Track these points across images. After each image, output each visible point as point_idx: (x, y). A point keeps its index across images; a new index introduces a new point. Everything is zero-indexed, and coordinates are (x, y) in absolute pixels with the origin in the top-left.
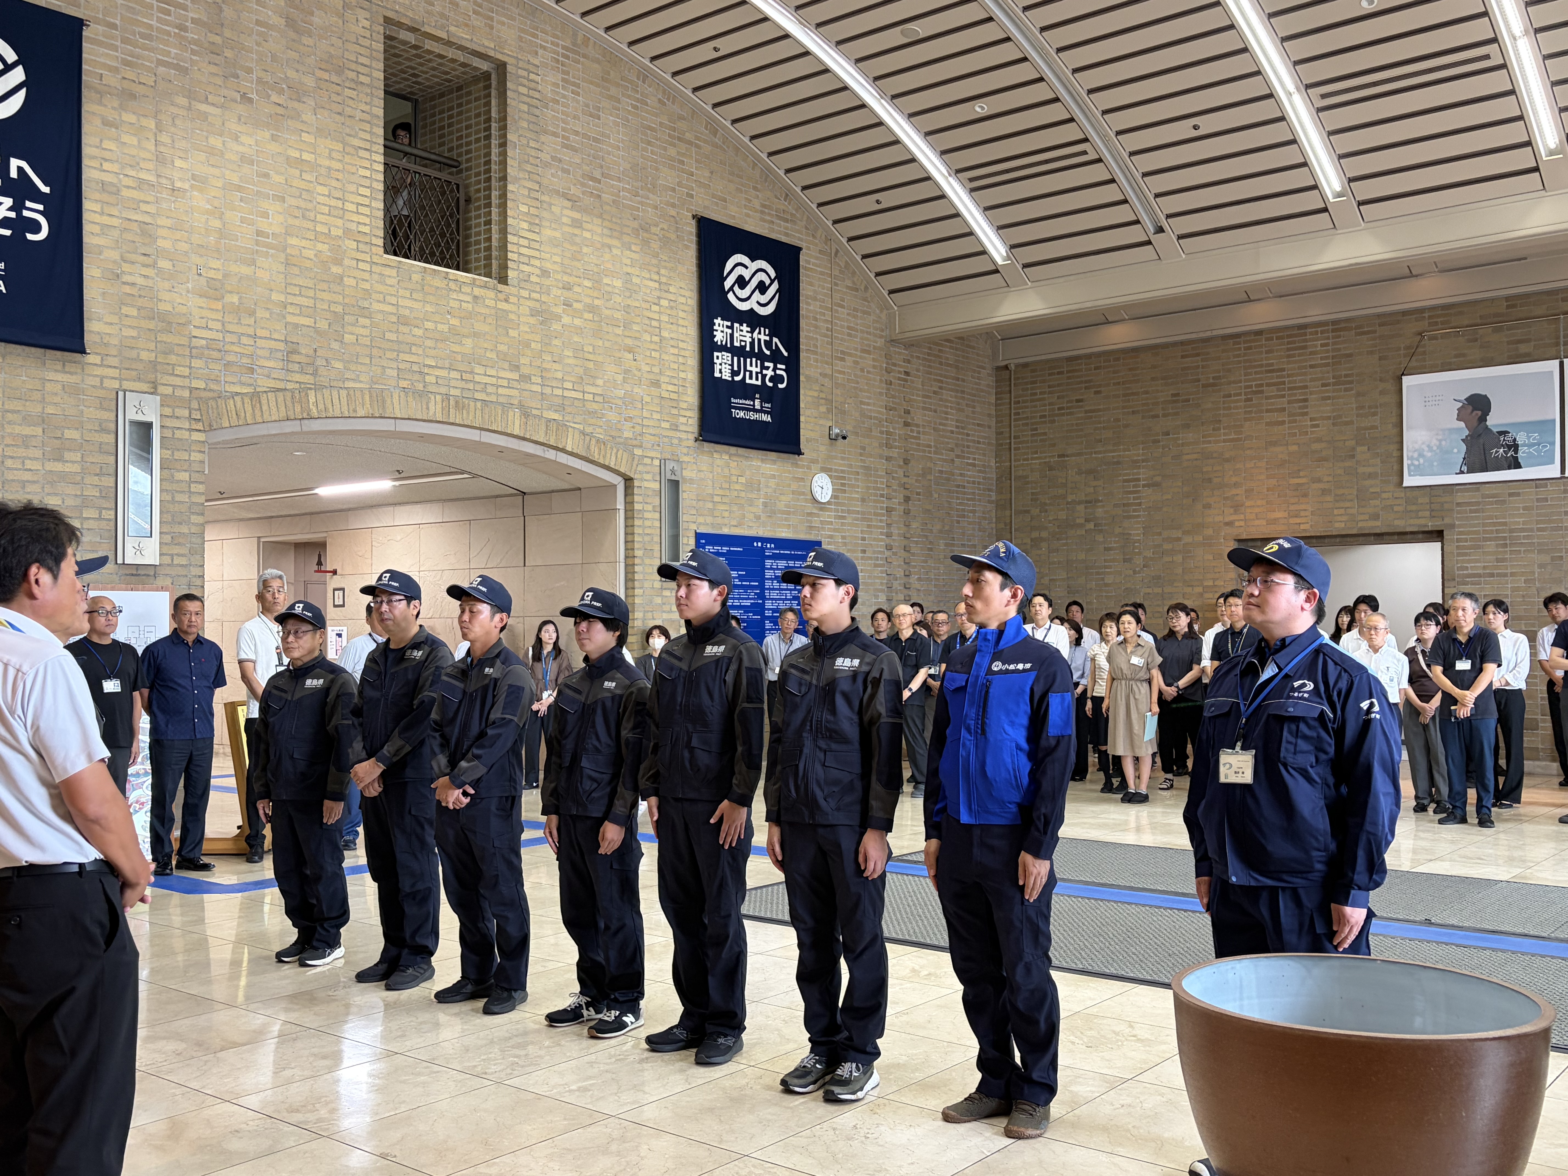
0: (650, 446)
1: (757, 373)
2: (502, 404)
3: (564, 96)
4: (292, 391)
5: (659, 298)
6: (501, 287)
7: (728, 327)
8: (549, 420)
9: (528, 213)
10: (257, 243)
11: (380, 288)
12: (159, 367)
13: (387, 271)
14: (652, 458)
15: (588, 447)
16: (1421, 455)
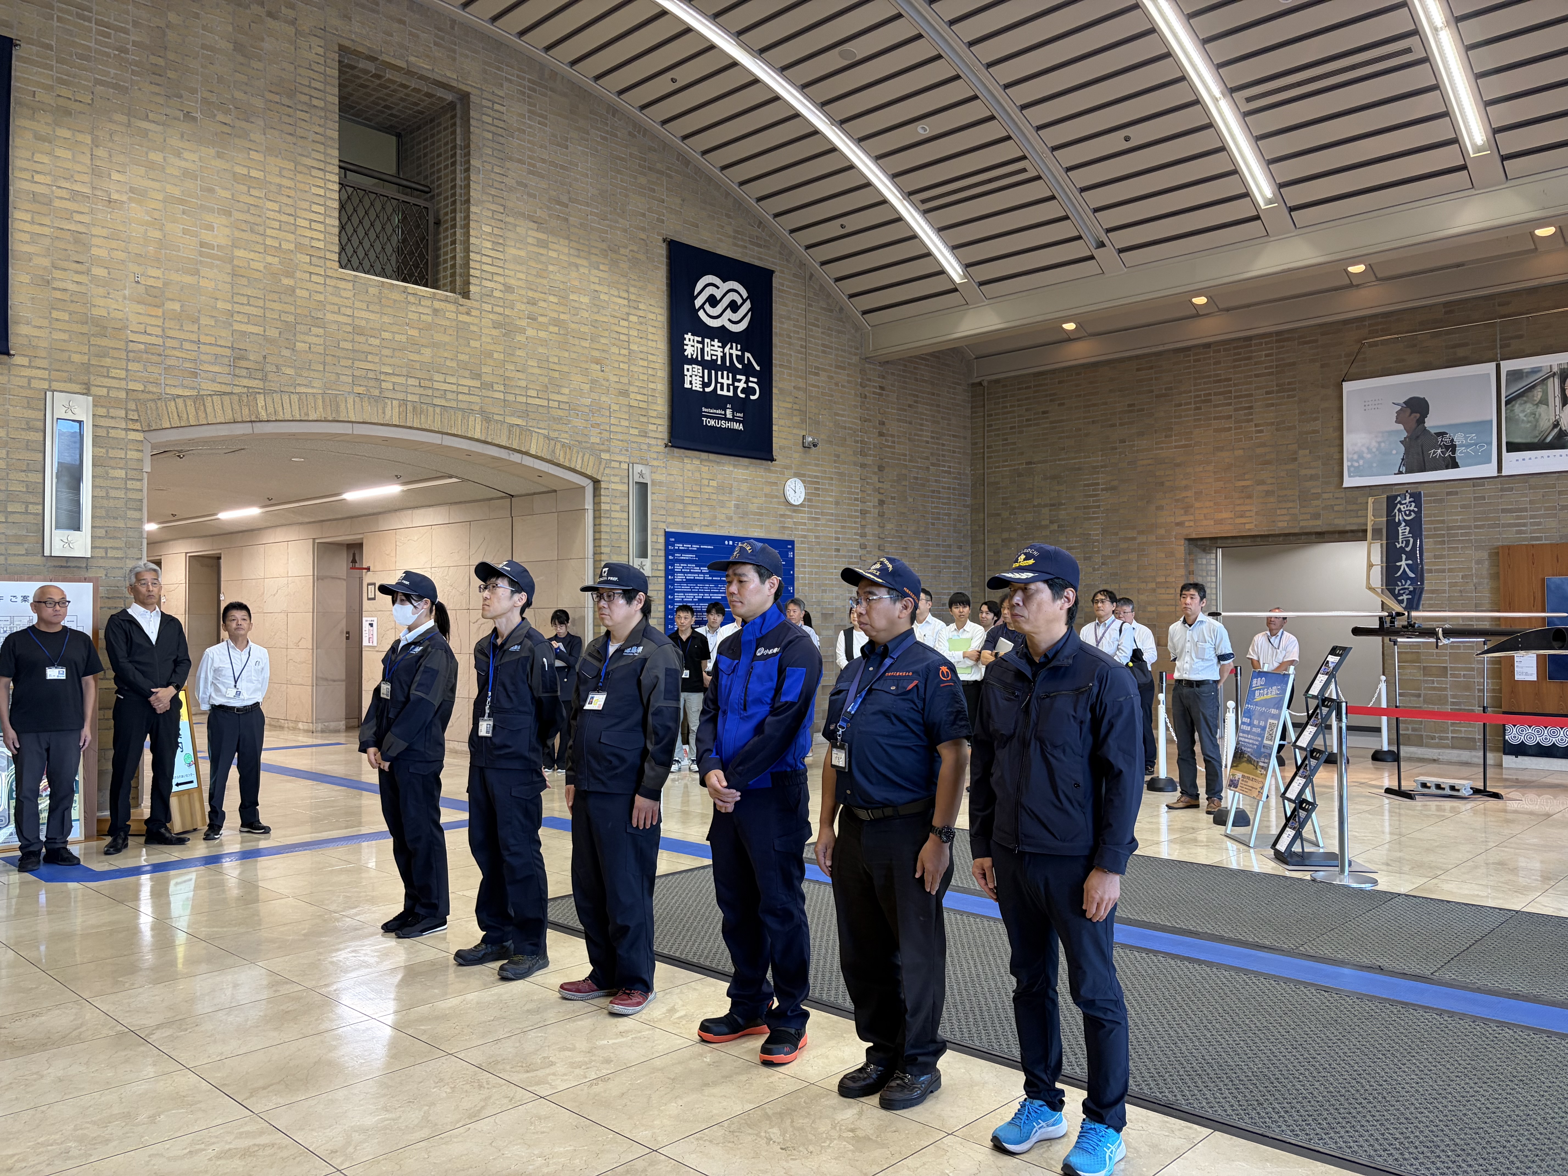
0: (617, 450)
1: (728, 385)
2: (463, 410)
3: (530, 127)
4: (239, 395)
5: (628, 314)
6: (462, 301)
7: (698, 342)
8: (512, 425)
9: (491, 234)
10: (201, 254)
11: (336, 300)
12: (92, 369)
13: (342, 284)
14: (620, 462)
15: (553, 451)
16: (1361, 457)
